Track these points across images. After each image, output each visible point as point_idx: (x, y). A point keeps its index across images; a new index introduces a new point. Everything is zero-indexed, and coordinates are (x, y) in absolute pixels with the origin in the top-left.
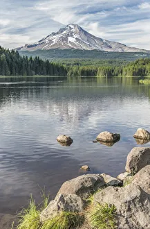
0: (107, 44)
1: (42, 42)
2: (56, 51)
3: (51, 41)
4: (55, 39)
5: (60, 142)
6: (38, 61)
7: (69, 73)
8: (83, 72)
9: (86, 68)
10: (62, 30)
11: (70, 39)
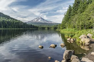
0: (48, 21)
1: (32, 21)
2: (36, 23)
3: (34, 21)
4: (35, 20)
5: (40, 48)
6: (31, 25)
7: (39, 28)
8: (42, 28)
9: (43, 27)
10: (37, 18)
11: (39, 20)
